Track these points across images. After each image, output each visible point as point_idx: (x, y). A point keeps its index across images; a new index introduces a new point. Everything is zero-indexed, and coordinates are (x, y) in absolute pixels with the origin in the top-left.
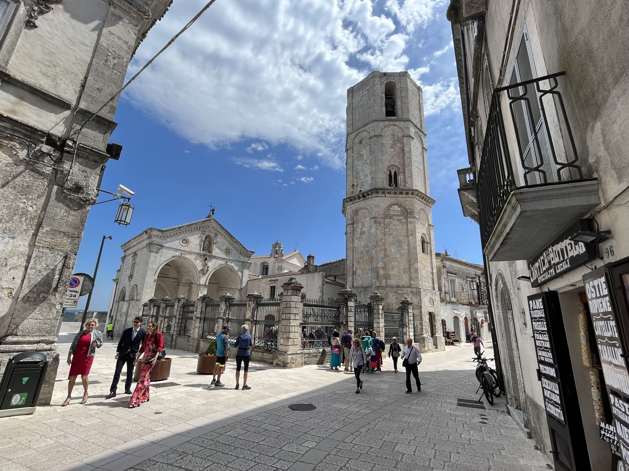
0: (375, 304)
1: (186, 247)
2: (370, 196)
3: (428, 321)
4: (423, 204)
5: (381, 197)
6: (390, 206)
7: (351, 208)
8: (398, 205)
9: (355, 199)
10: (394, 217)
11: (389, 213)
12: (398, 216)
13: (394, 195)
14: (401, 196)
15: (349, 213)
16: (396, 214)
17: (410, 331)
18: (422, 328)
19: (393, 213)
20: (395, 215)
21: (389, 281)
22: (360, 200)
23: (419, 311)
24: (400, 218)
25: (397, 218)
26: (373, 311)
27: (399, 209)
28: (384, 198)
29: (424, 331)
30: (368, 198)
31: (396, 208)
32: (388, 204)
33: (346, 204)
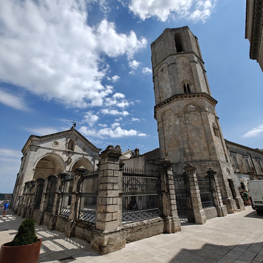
1: (57, 147)
2: (172, 101)
3: (229, 186)
5: (180, 100)
6: (188, 105)
7: (160, 111)
8: (193, 104)
9: (162, 105)
10: (191, 113)
11: (187, 110)
12: (194, 111)
13: (189, 98)
14: (194, 98)
17: (219, 195)
18: (226, 193)
19: (190, 110)
20: (191, 111)
21: (194, 157)
22: (166, 105)
23: (221, 179)
24: (195, 112)
25: (193, 113)
26: (188, 180)
27: (194, 107)
28: (182, 101)
29: (228, 194)
30: (171, 102)
31: (192, 106)
32: (185, 104)
33: (156, 109)
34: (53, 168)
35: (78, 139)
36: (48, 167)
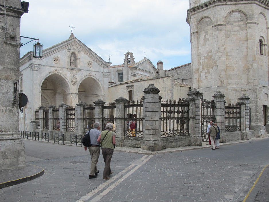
0: (217, 101)
1: (58, 64)
2: (212, 6)
3: (262, 112)
4: (263, 9)
5: (222, 5)
6: (231, 13)
7: (194, 19)
8: (238, 11)
9: (198, 9)
10: (234, 24)
11: (230, 20)
12: (239, 22)
13: (235, 3)
14: (241, 2)
15: (193, 22)
16: (236, 20)
17: (247, 121)
18: (257, 119)
19: (234, 20)
20: (236, 22)
22: (203, 9)
23: (255, 105)
24: (240, 23)
25: (237, 24)
26: (216, 107)
27: (240, 15)
28: (225, 6)
29: (259, 120)
30: (210, 8)
31: (236, 14)
32: (229, 11)
33: (190, 14)
34: (53, 89)
35: (81, 52)
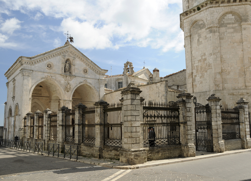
0: (212, 104)
1: (51, 70)
2: (204, 8)
5: (215, 7)
6: (225, 15)
7: (187, 21)
8: (232, 13)
9: (191, 12)
10: (228, 26)
11: (224, 22)
12: (233, 24)
13: (228, 4)
14: (234, 4)
15: (186, 26)
16: (229, 22)
17: (247, 127)
19: (227, 22)
20: (229, 24)
21: (225, 85)
22: (196, 12)
24: (234, 25)
25: (231, 26)
26: (210, 112)
27: (233, 17)
28: (218, 8)
30: (203, 11)
31: (230, 16)
32: (222, 13)
33: (183, 19)
34: (48, 96)
35: (77, 59)
36: (43, 96)
